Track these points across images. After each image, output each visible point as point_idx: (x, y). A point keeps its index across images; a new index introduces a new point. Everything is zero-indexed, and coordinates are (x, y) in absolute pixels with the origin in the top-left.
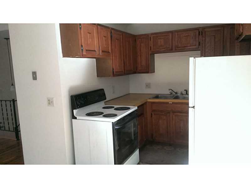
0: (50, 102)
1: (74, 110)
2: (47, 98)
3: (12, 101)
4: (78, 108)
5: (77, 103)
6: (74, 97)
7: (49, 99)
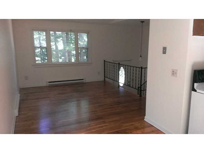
0: (174, 73)
1: (195, 84)
2: (172, 69)
3: (140, 68)
4: (199, 82)
5: (199, 78)
6: (197, 72)
7: (173, 70)
